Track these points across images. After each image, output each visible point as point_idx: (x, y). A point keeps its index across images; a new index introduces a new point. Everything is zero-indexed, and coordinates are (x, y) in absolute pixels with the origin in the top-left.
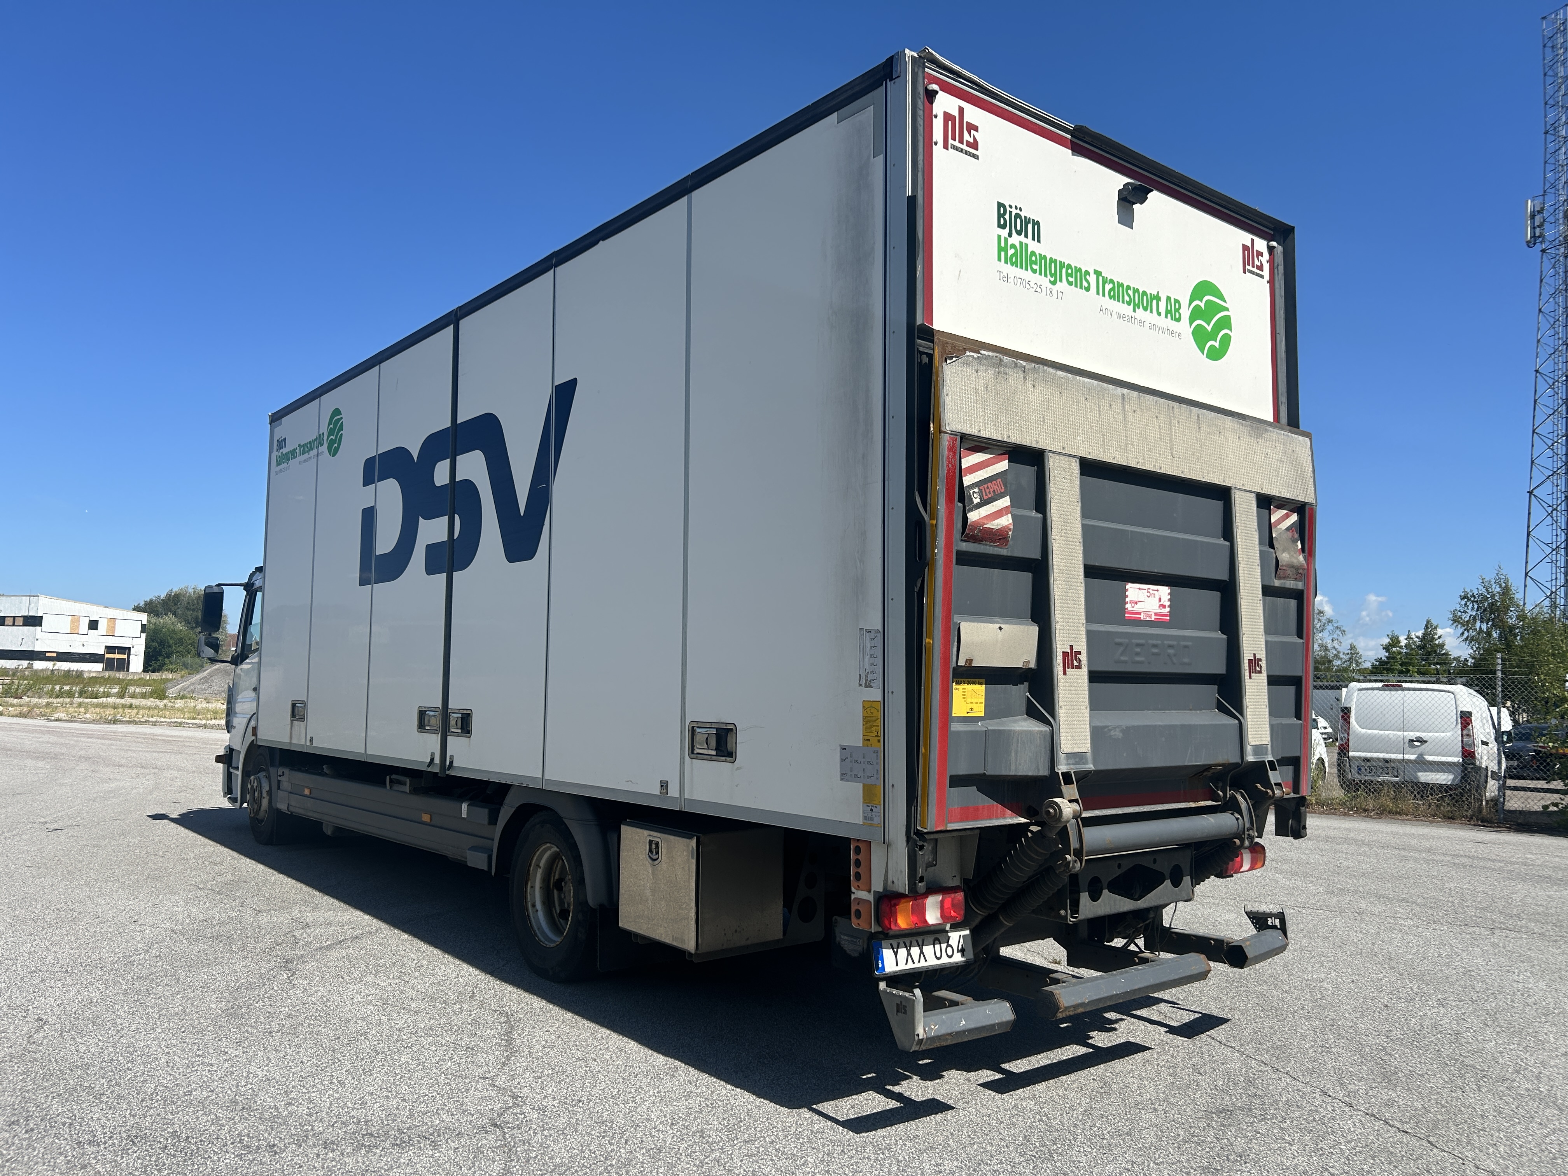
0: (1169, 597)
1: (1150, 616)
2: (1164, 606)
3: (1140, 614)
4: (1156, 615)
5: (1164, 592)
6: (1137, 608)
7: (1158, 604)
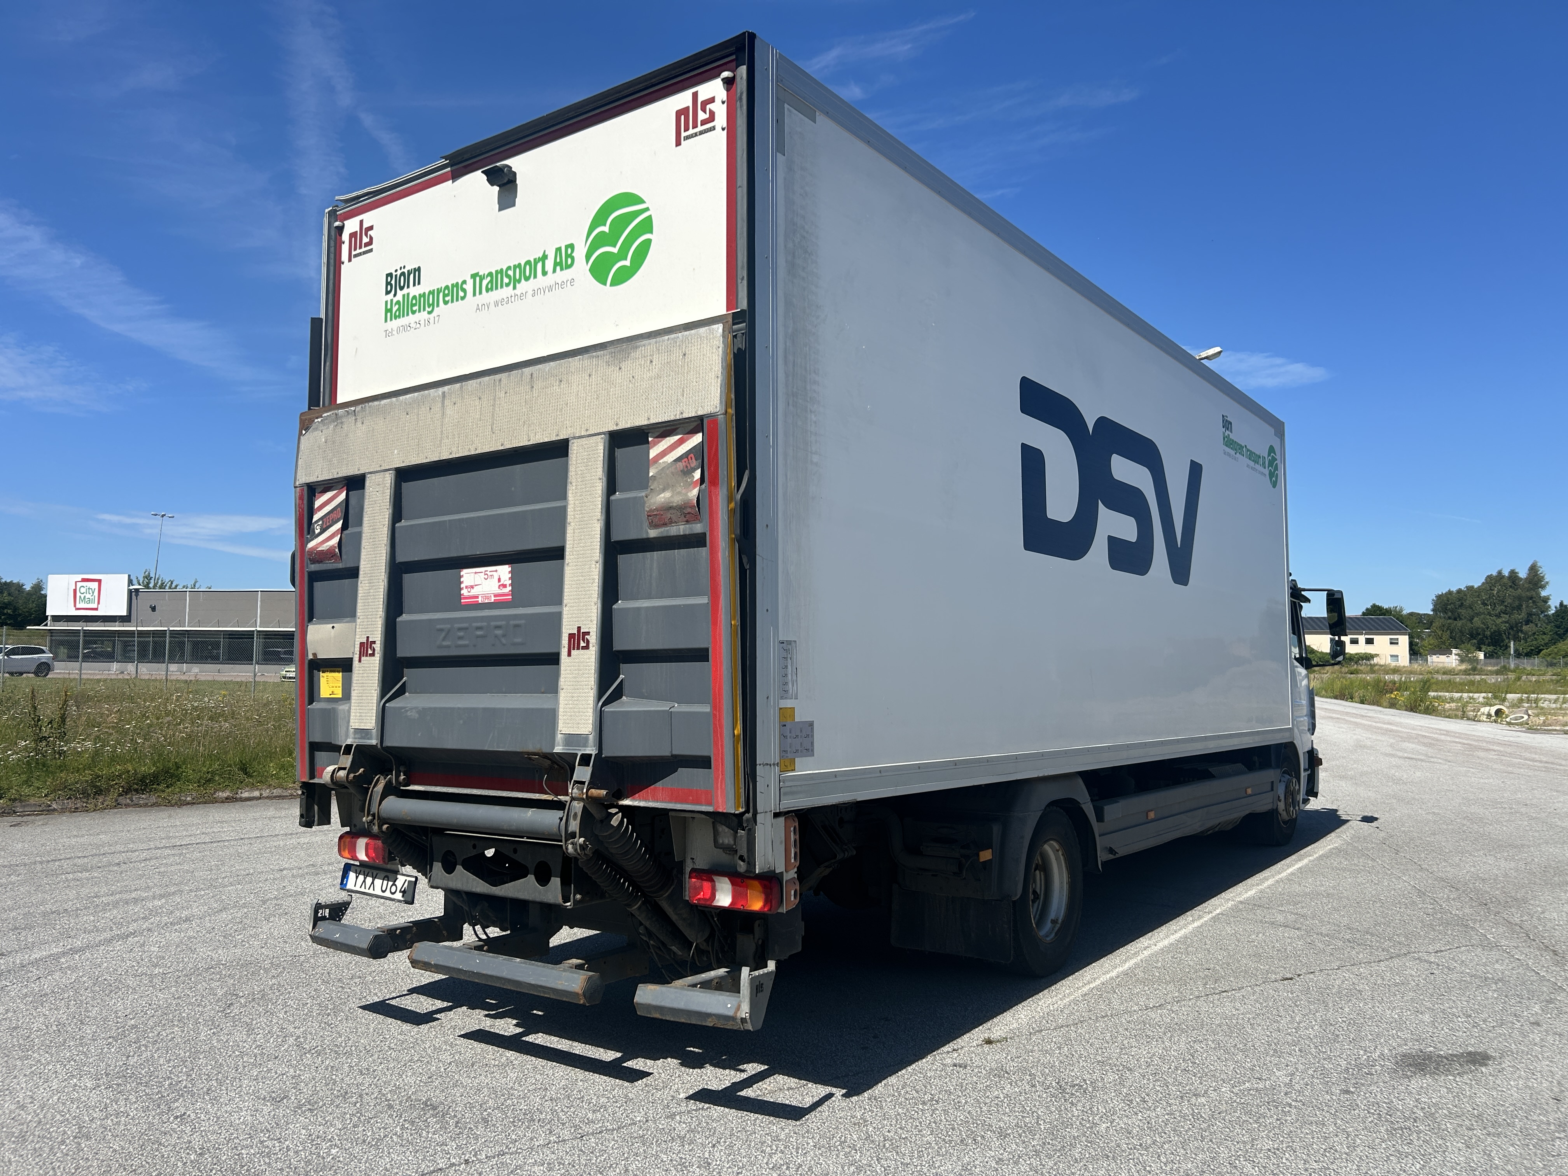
0: (510, 575)
1: (488, 598)
2: (505, 586)
3: (477, 597)
4: (495, 596)
5: (504, 571)
6: (474, 592)
7: (497, 584)
